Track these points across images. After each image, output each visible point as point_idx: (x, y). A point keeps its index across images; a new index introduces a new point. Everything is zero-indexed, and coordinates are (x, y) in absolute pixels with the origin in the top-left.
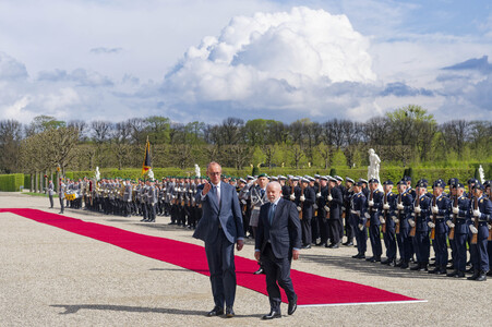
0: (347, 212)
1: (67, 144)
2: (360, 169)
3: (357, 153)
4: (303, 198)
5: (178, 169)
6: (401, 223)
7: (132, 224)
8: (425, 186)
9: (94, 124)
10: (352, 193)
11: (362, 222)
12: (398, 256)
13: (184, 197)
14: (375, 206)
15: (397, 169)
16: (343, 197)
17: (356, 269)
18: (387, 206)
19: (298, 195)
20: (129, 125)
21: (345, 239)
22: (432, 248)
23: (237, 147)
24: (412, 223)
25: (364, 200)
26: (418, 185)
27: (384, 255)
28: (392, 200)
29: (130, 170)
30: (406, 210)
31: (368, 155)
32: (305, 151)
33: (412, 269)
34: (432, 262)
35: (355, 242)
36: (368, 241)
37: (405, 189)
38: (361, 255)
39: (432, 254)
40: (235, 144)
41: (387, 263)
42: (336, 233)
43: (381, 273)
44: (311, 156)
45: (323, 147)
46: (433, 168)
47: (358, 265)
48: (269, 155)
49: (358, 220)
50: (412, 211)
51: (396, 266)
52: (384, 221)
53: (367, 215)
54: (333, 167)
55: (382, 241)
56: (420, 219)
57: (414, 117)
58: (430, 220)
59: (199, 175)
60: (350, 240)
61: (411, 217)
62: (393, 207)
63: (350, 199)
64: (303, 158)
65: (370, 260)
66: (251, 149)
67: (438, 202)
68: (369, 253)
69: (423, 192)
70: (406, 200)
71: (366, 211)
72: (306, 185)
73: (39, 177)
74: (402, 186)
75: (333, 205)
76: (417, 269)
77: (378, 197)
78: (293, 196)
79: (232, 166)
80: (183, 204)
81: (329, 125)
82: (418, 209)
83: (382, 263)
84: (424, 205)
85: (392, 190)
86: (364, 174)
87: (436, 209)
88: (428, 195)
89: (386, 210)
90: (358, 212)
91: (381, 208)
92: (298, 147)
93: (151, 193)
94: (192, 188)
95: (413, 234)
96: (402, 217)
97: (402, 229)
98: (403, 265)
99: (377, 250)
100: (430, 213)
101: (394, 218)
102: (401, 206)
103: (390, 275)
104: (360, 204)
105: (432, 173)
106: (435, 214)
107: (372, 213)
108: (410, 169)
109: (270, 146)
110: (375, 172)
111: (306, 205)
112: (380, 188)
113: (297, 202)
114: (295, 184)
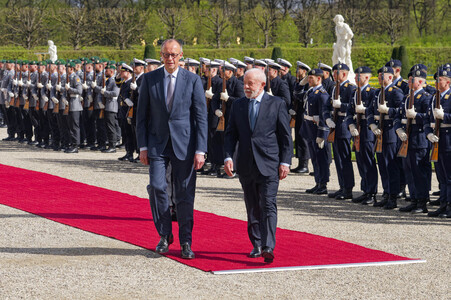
0: (299, 119)
2: (321, 48)
3: (316, 22)
4: (225, 95)
5: (21, 49)
6: (385, 136)
8: (423, 75)
10: (306, 87)
11: (321, 134)
12: (380, 190)
13: (29, 95)
14: (342, 109)
15: (382, 48)
17: (313, 210)
18: (361, 107)
19: (217, 90)
22: (434, 176)
23: (118, 11)
24: (403, 135)
25: (326, 97)
26: (412, 74)
27: (357, 188)
28: (370, 98)
30: (393, 114)
31: (334, 25)
32: (232, 18)
33: (402, 210)
34: (434, 198)
35: (311, 167)
36: (333, 167)
37: (392, 79)
38: (320, 188)
39: (435, 185)
40: (115, 6)
41: (362, 200)
43: (352, 217)
44: (241, 26)
46: (439, 46)
47: (316, 204)
48: (171, 25)
49: (315, 131)
50: (402, 115)
51: (376, 205)
52: (356, 133)
53: (330, 123)
54: (276, 45)
55: (355, 165)
56: (415, 129)
58: (431, 130)
59: (55, 58)
60: (302, 165)
61: (401, 125)
62: (372, 109)
63: (302, 97)
64: (228, 31)
65: (335, 196)
66: (142, 15)
67: (443, 102)
68: (334, 184)
69: (421, 84)
70: (392, 99)
71: (328, 116)
72: (229, 74)
74: (387, 76)
77: (347, 93)
79: (111, 43)
80: (26, 107)
82: (412, 112)
83: (355, 201)
84: (422, 106)
85: (369, 81)
86: (327, 56)
87: (440, 112)
88: (427, 89)
89: (360, 115)
90: (316, 118)
91: (352, 111)
92: (219, 11)
94: (43, 80)
95: (403, 153)
96: (385, 125)
97: (386, 144)
98: (388, 204)
99: (346, 179)
100: (430, 118)
101: (373, 127)
102: (384, 107)
103: (367, 220)
104: (320, 105)
105: (436, 54)
106: (439, 121)
107: (338, 120)
108: (401, 48)
109: (174, 10)
110: (344, 53)
113: (216, 102)
114: (214, 73)
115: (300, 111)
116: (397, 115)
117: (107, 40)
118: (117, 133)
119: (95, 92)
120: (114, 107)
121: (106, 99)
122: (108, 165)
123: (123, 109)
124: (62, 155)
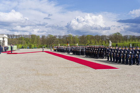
1: (54, 40)
3: (107, 41)
4: (97, 50)
5: (74, 44)
7: (66, 54)
9: (58, 36)
10: (107, 49)
15: (115, 44)
16: (105, 49)
18: (113, 51)
19: (96, 49)
20: (65, 36)
21: (105, 57)
24: (118, 54)
26: (119, 47)
27: (112, 60)
28: (114, 50)
29: (65, 44)
36: (110, 58)
37: (117, 48)
38: (108, 60)
39: (122, 60)
41: (113, 62)
42: (103, 56)
43: (112, 64)
45: (100, 40)
46: (122, 44)
47: (108, 62)
48: (90, 42)
49: (108, 54)
52: (112, 54)
53: (109, 53)
54: (102, 44)
57: (118, 34)
62: (114, 51)
64: (97, 42)
65: (110, 61)
66: (87, 40)
68: (110, 60)
69: (120, 48)
73: (49, 45)
75: (103, 51)
76: (119, 63)
77: (111, 49)
78: (95, 49)
81: (102, 36)
82: (119, 52)
85: (114, 48)
86: (108, 45)
87: (123, 52)
91: (112, 51)
92: (96, 40)
93: (69, 48)
95: (118, 56)
97: (116, 55)
98: (116, 62)
100: (121, 53)
101: (115, 53)
102: (116, 51)
103: (114, 64)
104: (108, 51)
105: (121, 45)
106: (123, 53)
107: (110, 52)
108: (117, 44)
109: (91, 40)
110: (110, 45)
111: (98, 51)
112: (112, 48)
113: (96, 50)
114: (96, 47)
115: (106, 51)
116: (117, 52)
117: (83, 43)
118: (85, 54)
119: (82, 49)
120: (84, 51)
121: (84, 50)
122: (84, 57)
123: (85, 51)
124: (79, 56)
